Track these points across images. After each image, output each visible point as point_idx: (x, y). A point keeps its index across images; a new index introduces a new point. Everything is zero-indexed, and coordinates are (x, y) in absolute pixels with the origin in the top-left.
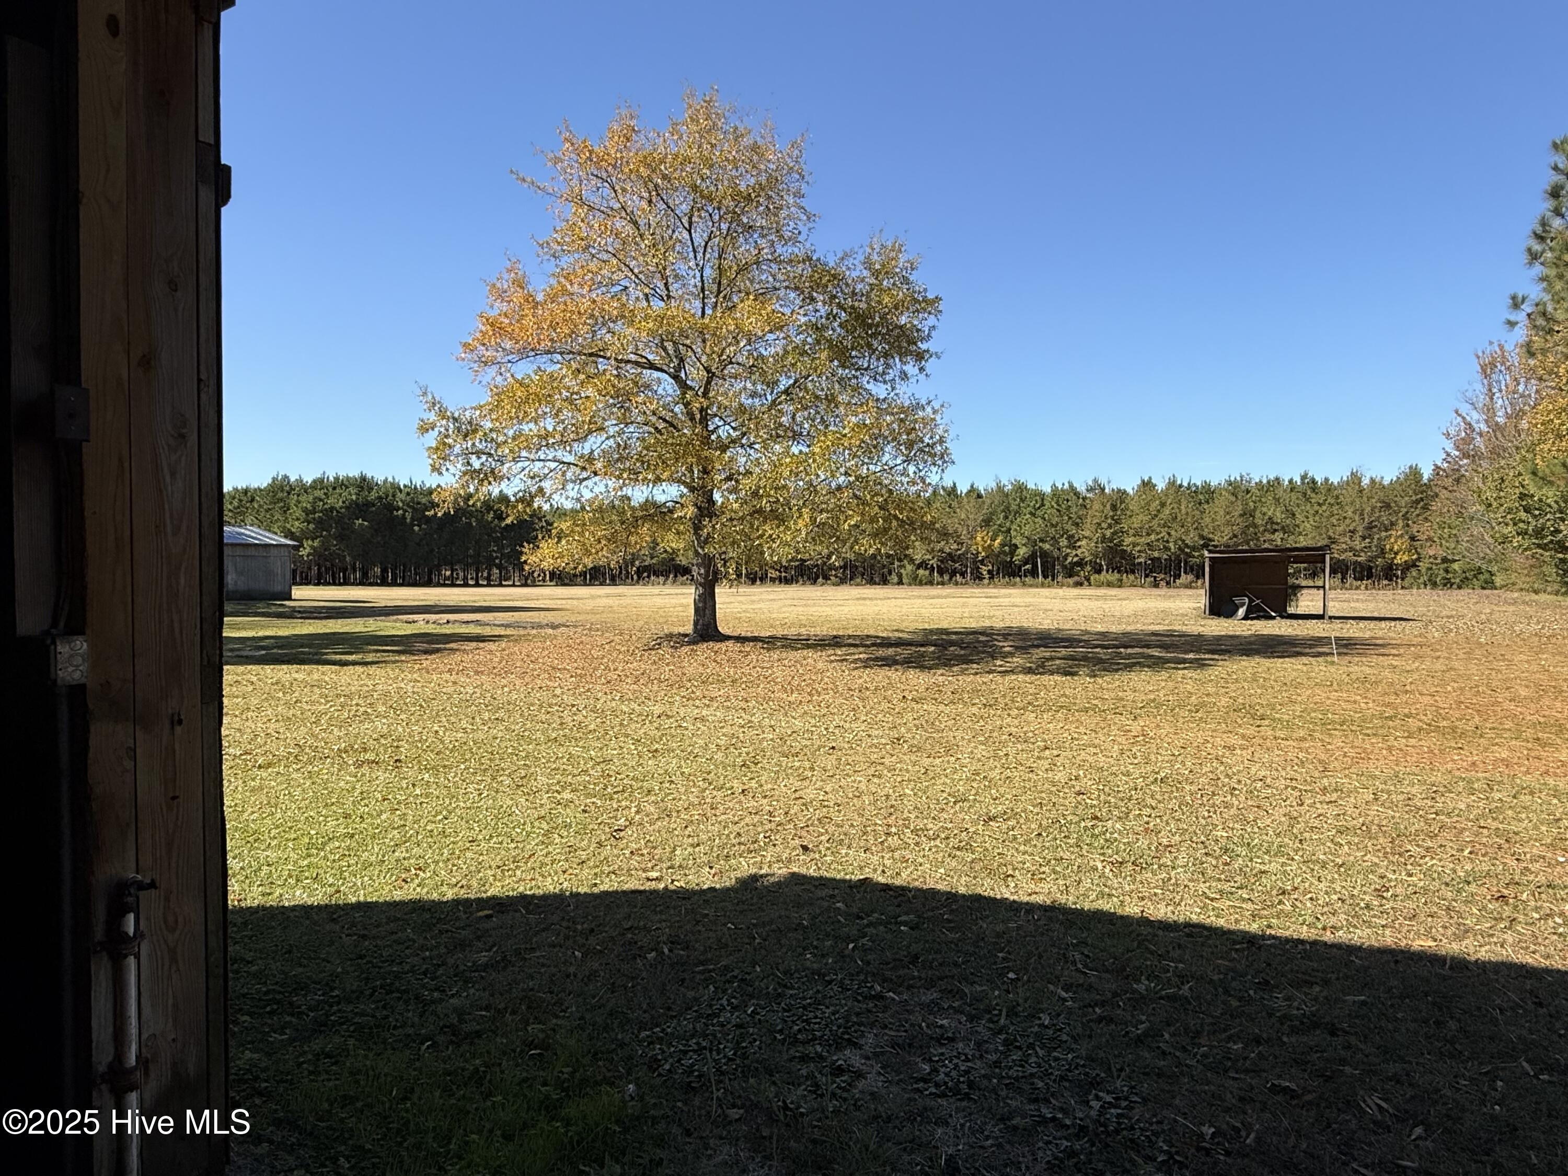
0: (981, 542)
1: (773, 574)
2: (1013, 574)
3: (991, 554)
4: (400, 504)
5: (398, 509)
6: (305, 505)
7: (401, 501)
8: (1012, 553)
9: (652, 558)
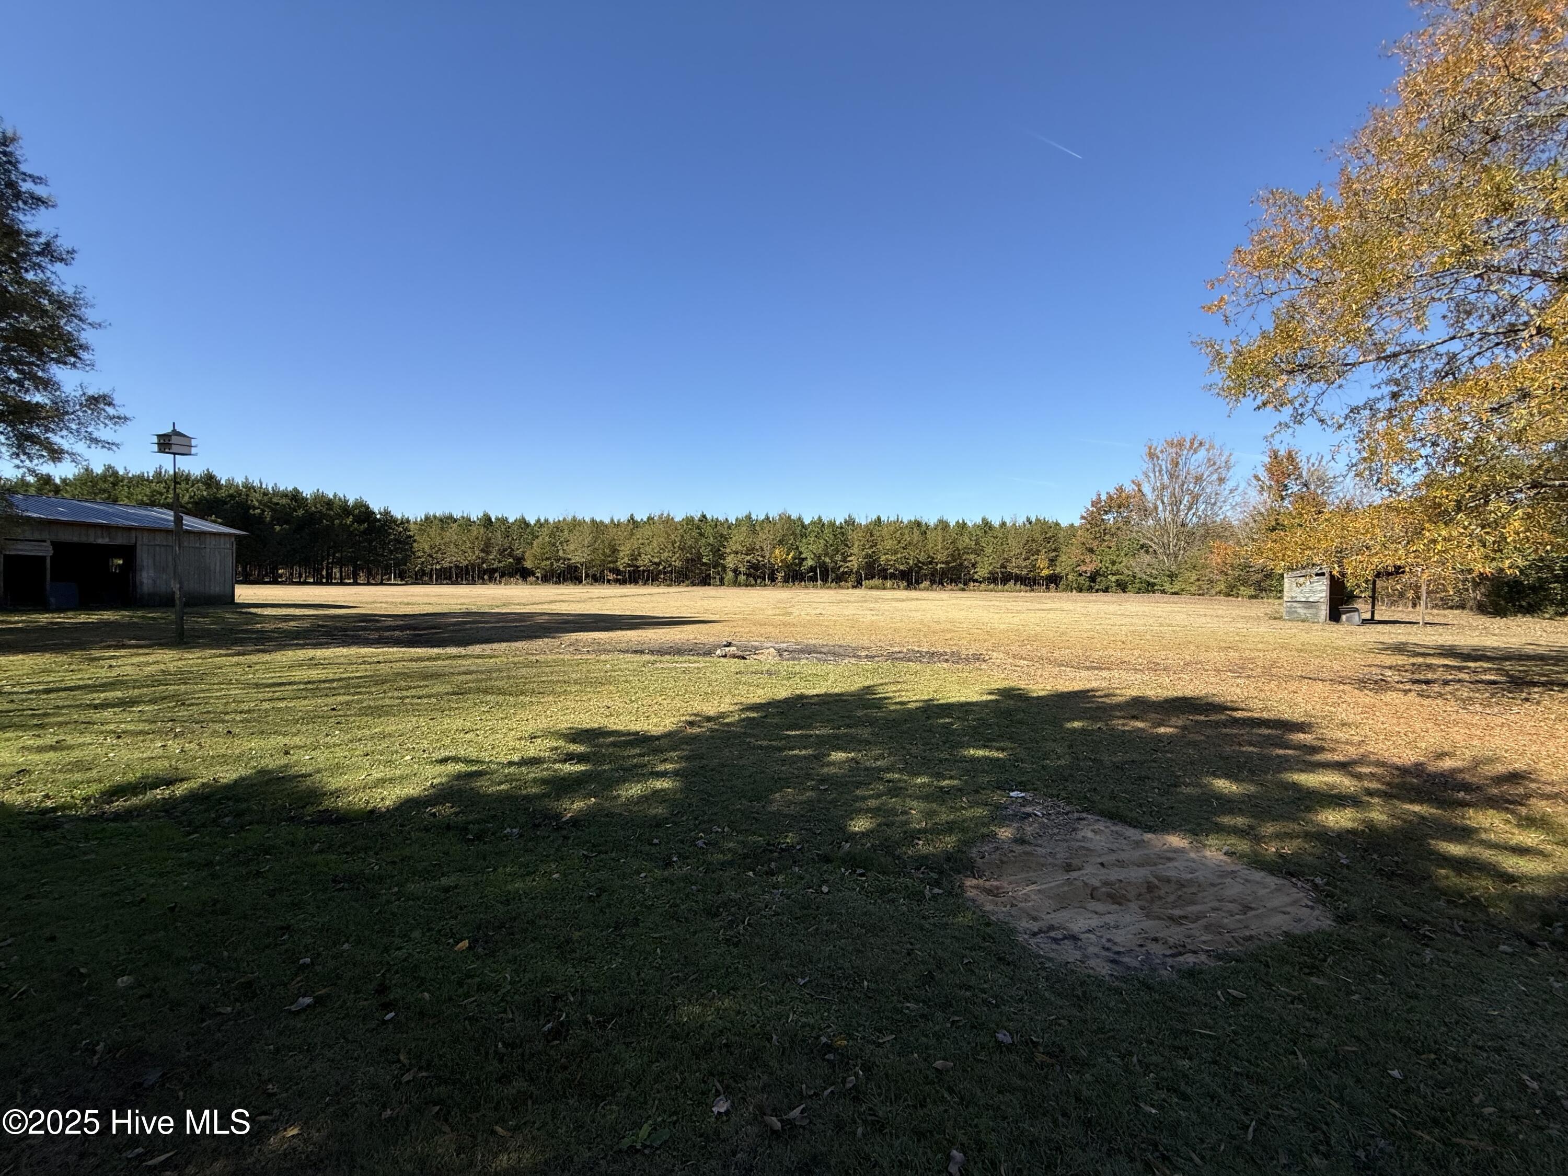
0: (779, 555)
1: (611, 577)
2: (802, 579)
3: (787, 566)
4: (257, 504)
5: (255, 508)
6: (140, 497)
7: (257, 500)
8: (800, 564)
9: (500, 562)
